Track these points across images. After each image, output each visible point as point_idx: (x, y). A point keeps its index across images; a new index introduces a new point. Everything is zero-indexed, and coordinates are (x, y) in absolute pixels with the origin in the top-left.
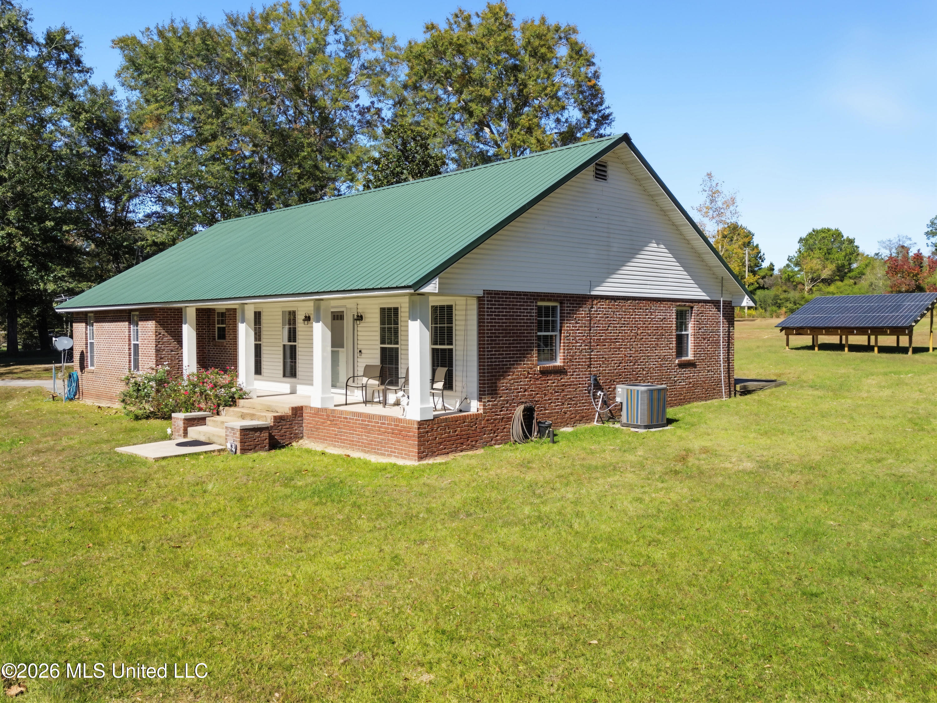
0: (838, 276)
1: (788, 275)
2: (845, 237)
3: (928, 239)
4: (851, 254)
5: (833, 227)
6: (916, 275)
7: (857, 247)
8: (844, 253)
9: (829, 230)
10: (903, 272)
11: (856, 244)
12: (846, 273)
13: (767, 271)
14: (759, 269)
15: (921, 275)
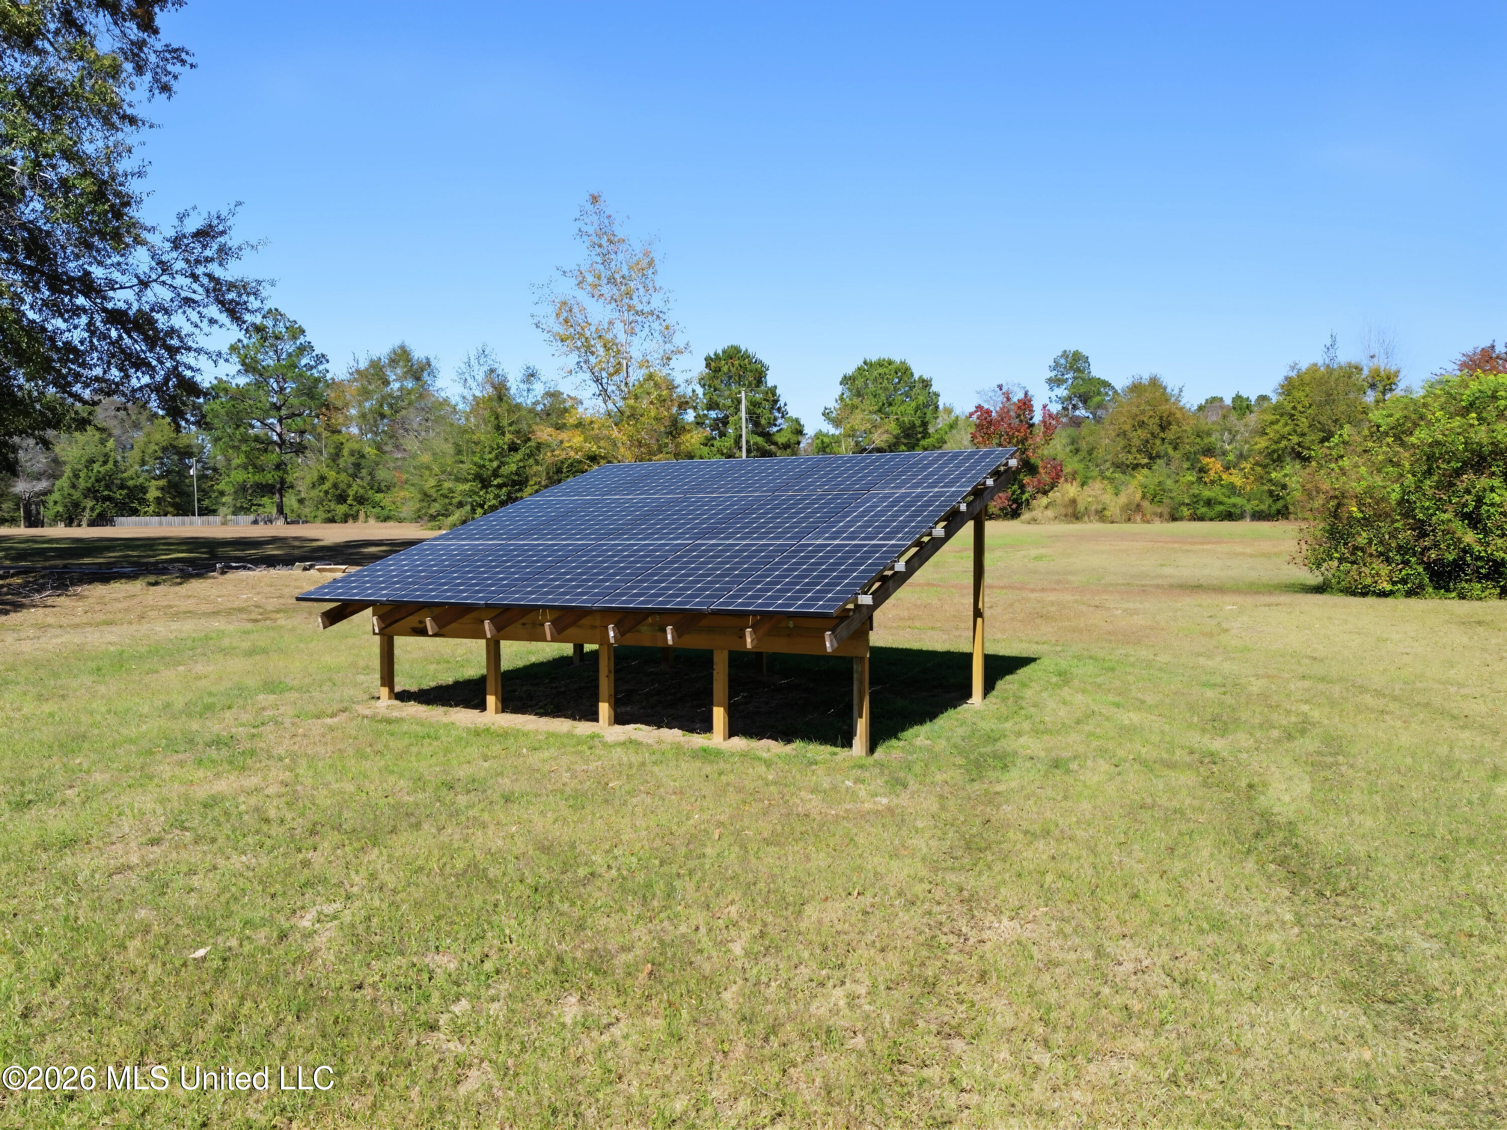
0: (905, 444)
1: (823, 442)
2: (916, 377)
3: (1051, 389)
4: (926, 406)
5: (897, 358)
6: (1023, 441)
7: (937, 395)
8: (914, 404)
9: (890, 363)
10: (1001, 436)
11: (934, 389)
12: (918, 440)
13: (790, 436)
14: (778, 431)
15: (1030, 441)
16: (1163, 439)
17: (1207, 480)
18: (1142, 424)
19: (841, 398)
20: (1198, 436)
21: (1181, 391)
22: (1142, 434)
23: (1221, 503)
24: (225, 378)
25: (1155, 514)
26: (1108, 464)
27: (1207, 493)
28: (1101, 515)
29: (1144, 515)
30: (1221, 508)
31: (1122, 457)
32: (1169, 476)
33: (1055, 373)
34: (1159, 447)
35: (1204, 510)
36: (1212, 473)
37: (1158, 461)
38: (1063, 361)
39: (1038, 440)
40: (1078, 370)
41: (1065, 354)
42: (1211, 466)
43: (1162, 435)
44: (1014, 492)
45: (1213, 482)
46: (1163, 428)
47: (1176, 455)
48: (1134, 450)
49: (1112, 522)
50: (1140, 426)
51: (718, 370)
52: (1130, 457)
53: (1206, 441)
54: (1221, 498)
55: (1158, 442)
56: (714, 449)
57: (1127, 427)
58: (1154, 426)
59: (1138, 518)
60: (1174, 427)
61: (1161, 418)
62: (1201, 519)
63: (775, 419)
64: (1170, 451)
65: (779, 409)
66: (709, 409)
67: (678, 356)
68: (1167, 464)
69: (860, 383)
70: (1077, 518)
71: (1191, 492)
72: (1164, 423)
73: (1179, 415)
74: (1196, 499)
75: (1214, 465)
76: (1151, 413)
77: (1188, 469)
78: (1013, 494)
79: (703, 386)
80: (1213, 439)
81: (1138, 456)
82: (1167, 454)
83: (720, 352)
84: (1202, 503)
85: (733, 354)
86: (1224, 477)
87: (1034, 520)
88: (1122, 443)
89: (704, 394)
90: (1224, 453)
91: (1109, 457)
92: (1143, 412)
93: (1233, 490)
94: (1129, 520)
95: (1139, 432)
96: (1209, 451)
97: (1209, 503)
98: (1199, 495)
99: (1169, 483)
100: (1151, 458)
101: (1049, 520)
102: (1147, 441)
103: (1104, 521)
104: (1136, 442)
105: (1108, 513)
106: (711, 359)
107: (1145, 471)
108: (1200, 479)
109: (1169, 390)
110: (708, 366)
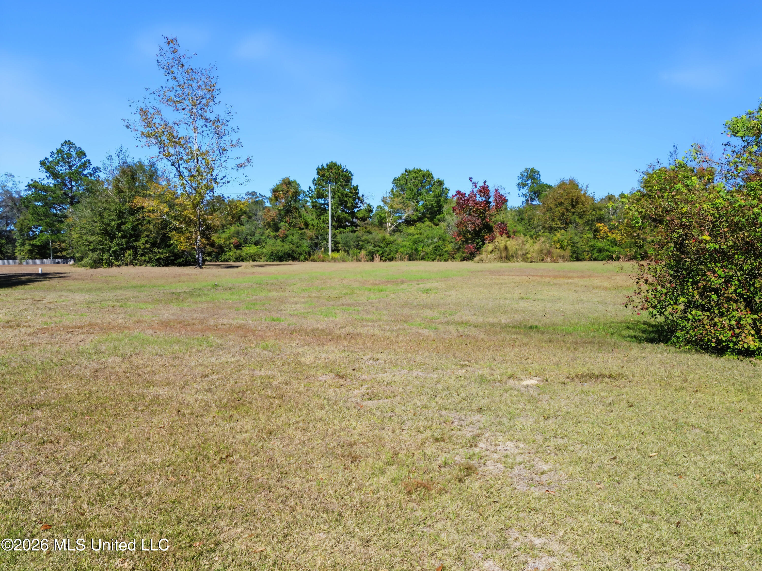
0: (428, 218)
2: (435, 179)
3: (519, 189)
4: (441, 195)
6: (483, 212)
7: (446, 189)
9: (420, 171)
10: (471, 209)
11: (445, 186)
12: (436, 215)
13: (365, 213)
14: (358, 211)
15: (488, 212)
16: (573, 213)
17: (599, 237)
18: (561, 204)
19: (392, 191)
20: (594, 210)
21: (587, 187)
22: (561, 209)
23: (607, 251)
24: (38, 180)
25: (560, 256)
26: (540, 228)
27: (599, 245)
28: (525, 258)
29: (552, 257)
30: (607, 253)
31: (549, 223)
32: (576, 235)
33: (521, 180)
34: (572, 217)
35: (597, 255)
36: (602, 232)
37: (571, 226)
38: (525, 174)
39: (492, 211)
40: (534, 179)
41: (527, 170)
42: (601, 228)
43: (573, 210)
44: (478, 243)
45: (603, 238)
46: (574, 207)
47: (581, 222)
48: (556, 219)
49: (531, 262)
50: (560, 205)
51: (324, 175)
52: (554, 223)
53: (599, 213)
54: (608, 247)
55: (570, 214)
56: (321, 220)
57: (552, 205)
58: (567, 204)
59: (548, 259)
60: (580, 206)
61: (572, 200)
62: (596, 259)
63: (357, 204)
64: (577, 219)
65: (359, 198)
66: (318, 198)
67: (233, 149)
68: (576, 227)
69: (403, 182)
70: (509, 259)
71: (590, 243)
72: (574, 204)
73: (583, 198)
74: (593, 248)
75: (603, 228)
76: (566, 197)
77: (588, 230)
78: (477, 245)
79: (315, 185)
80: (602, 212)
81: (558, 223)
82: (575, 221)
83: (325, 165)
84: (596, 250)
85: (333, 166)
86: (609, 235)
87: (482, 260)
88: (549, 215)
89: (315, 189)
90: (610, 220)
91: (540, 223)
92: (562, 197)
93: (614, 242)
94: (543, 260)
95: (559, 208)
96: (600, 219)
97: (600, 251)
98: (594, 245)
99: (576, 239)
100: (566, 224)
101: (491, 261)
102: (564, 214)
103: (526, 261)
104: (557, 214)
105: (529, 256)
106: (320, 169)
107: (563, 232)
108: (595, 237)
109: (580, 186)
110: (318, 173)
